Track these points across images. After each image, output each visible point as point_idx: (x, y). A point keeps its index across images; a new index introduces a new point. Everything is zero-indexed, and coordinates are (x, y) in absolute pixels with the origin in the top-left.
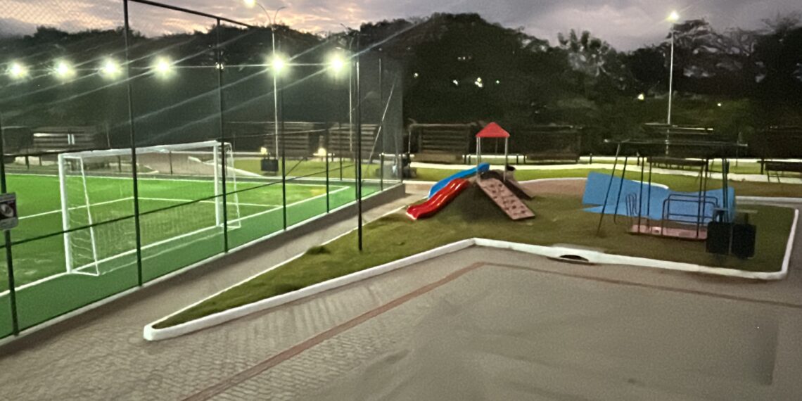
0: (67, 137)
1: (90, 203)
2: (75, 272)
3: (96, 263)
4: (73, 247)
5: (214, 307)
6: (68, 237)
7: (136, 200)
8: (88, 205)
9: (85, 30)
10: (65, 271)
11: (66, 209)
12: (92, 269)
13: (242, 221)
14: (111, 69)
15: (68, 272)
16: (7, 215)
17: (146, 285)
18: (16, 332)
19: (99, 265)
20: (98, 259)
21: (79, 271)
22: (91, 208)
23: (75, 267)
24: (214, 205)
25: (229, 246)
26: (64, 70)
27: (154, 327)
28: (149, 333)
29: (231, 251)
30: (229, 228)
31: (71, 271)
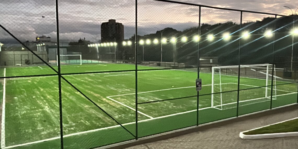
0: (210, 60)
1: (222, 83)
2: (214, 107)
3: (222, 105)
4: (214, 99)
5: (267, 131)
6: (213, 95)
7: (239, 85)
8: (221, 84)
9: (216, 24)
10: (211, 106)
11: (213, 84)
12: (220, 107)
13: (277, 97)
14: (227, 36)
15: (212, 107)
16: (199, 86)
17: (239, 116)
18: (197, 125)
19: (223, 106)
20: (222, 104)
21: (216, 107)
22: (222, 85)
23: (214, 105)
24: (265, 89)
25: (272, 107)
26: (211, 38)
27: (244, 133)
28: (242, 135)
29: (272, 109)
30: (273, 99)
31: (213, 107)
